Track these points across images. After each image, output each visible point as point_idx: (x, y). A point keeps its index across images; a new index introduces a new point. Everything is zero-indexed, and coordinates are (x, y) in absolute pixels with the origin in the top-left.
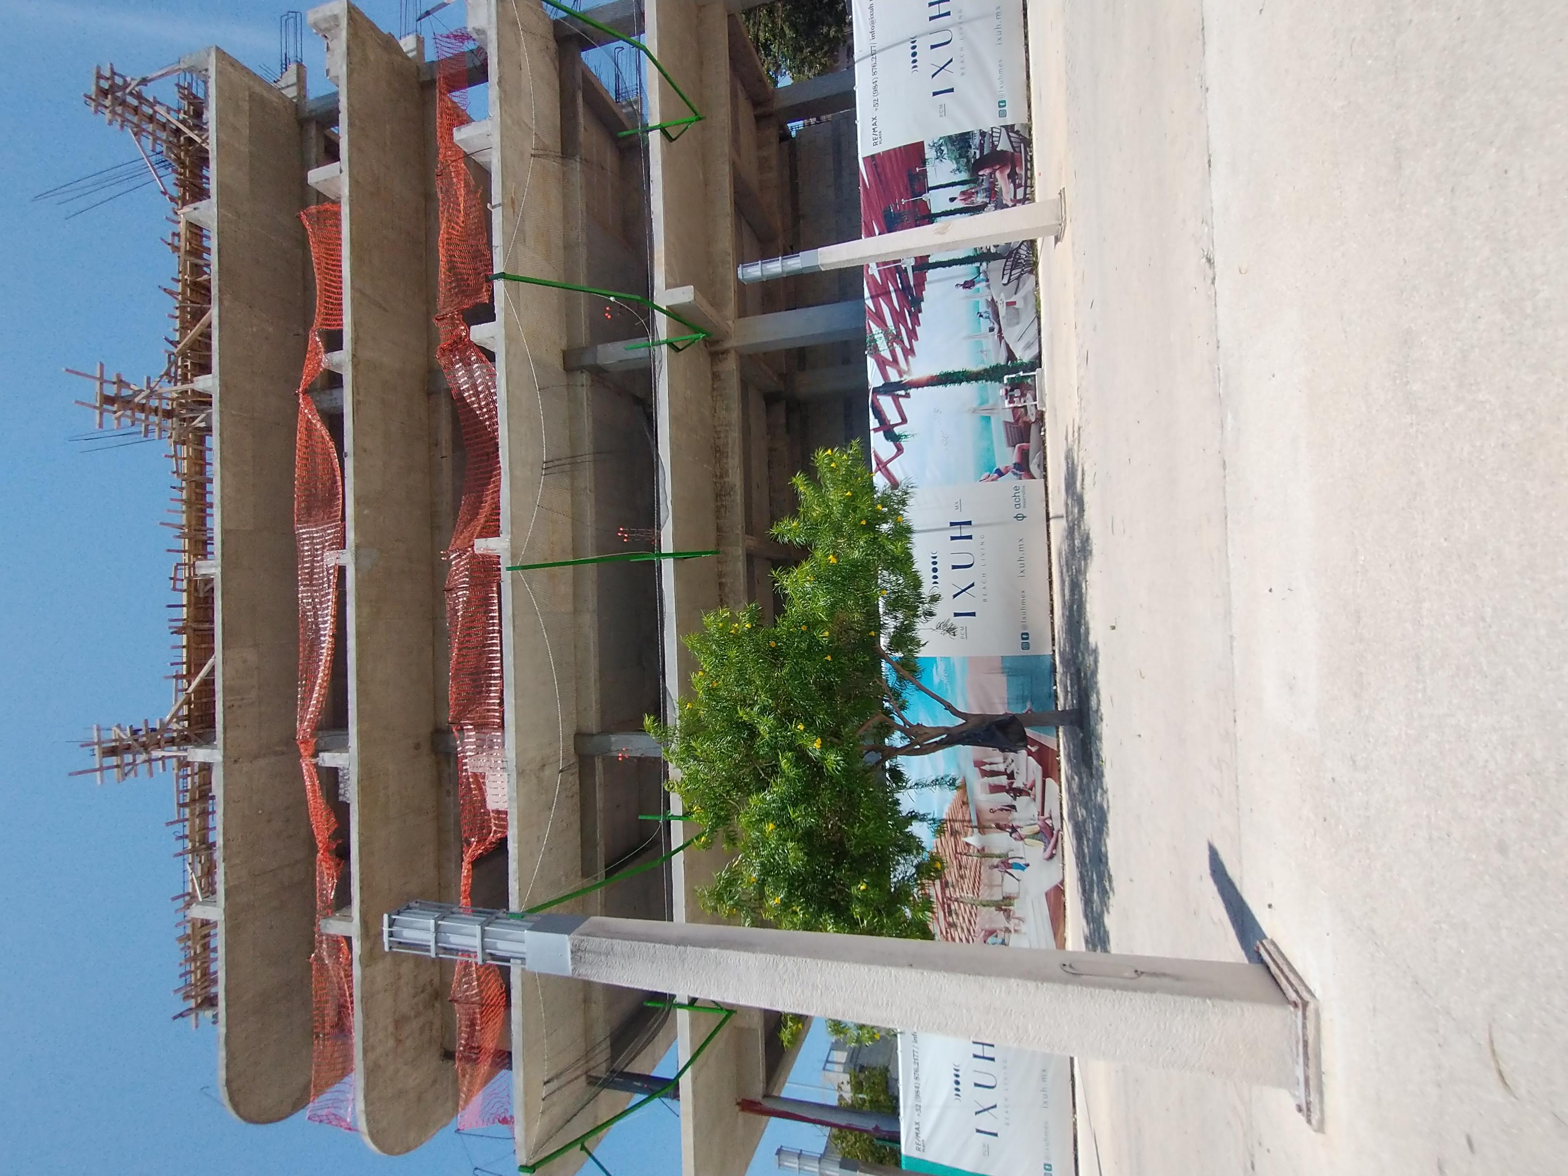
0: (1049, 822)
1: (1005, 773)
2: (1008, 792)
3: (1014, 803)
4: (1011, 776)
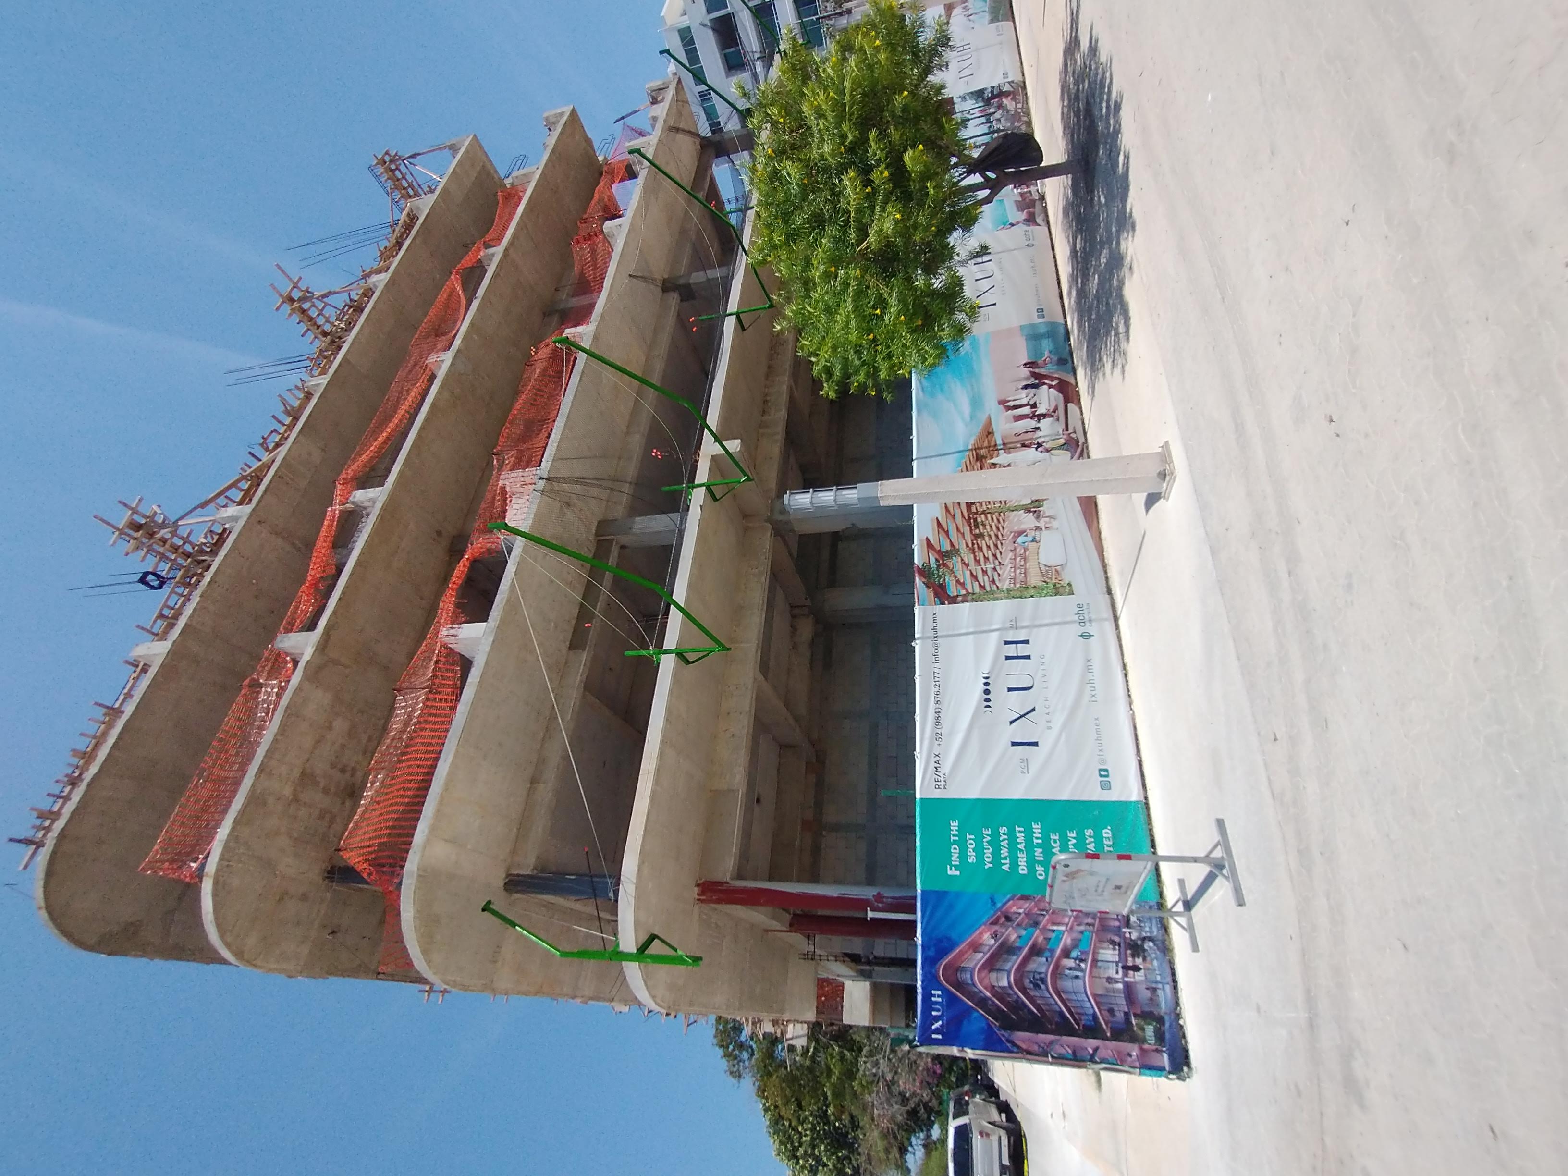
0: (1073, 435)
1: (1028, 404)
2: (1031, 418)
3: (1038, 425)
4: (1034, 406)
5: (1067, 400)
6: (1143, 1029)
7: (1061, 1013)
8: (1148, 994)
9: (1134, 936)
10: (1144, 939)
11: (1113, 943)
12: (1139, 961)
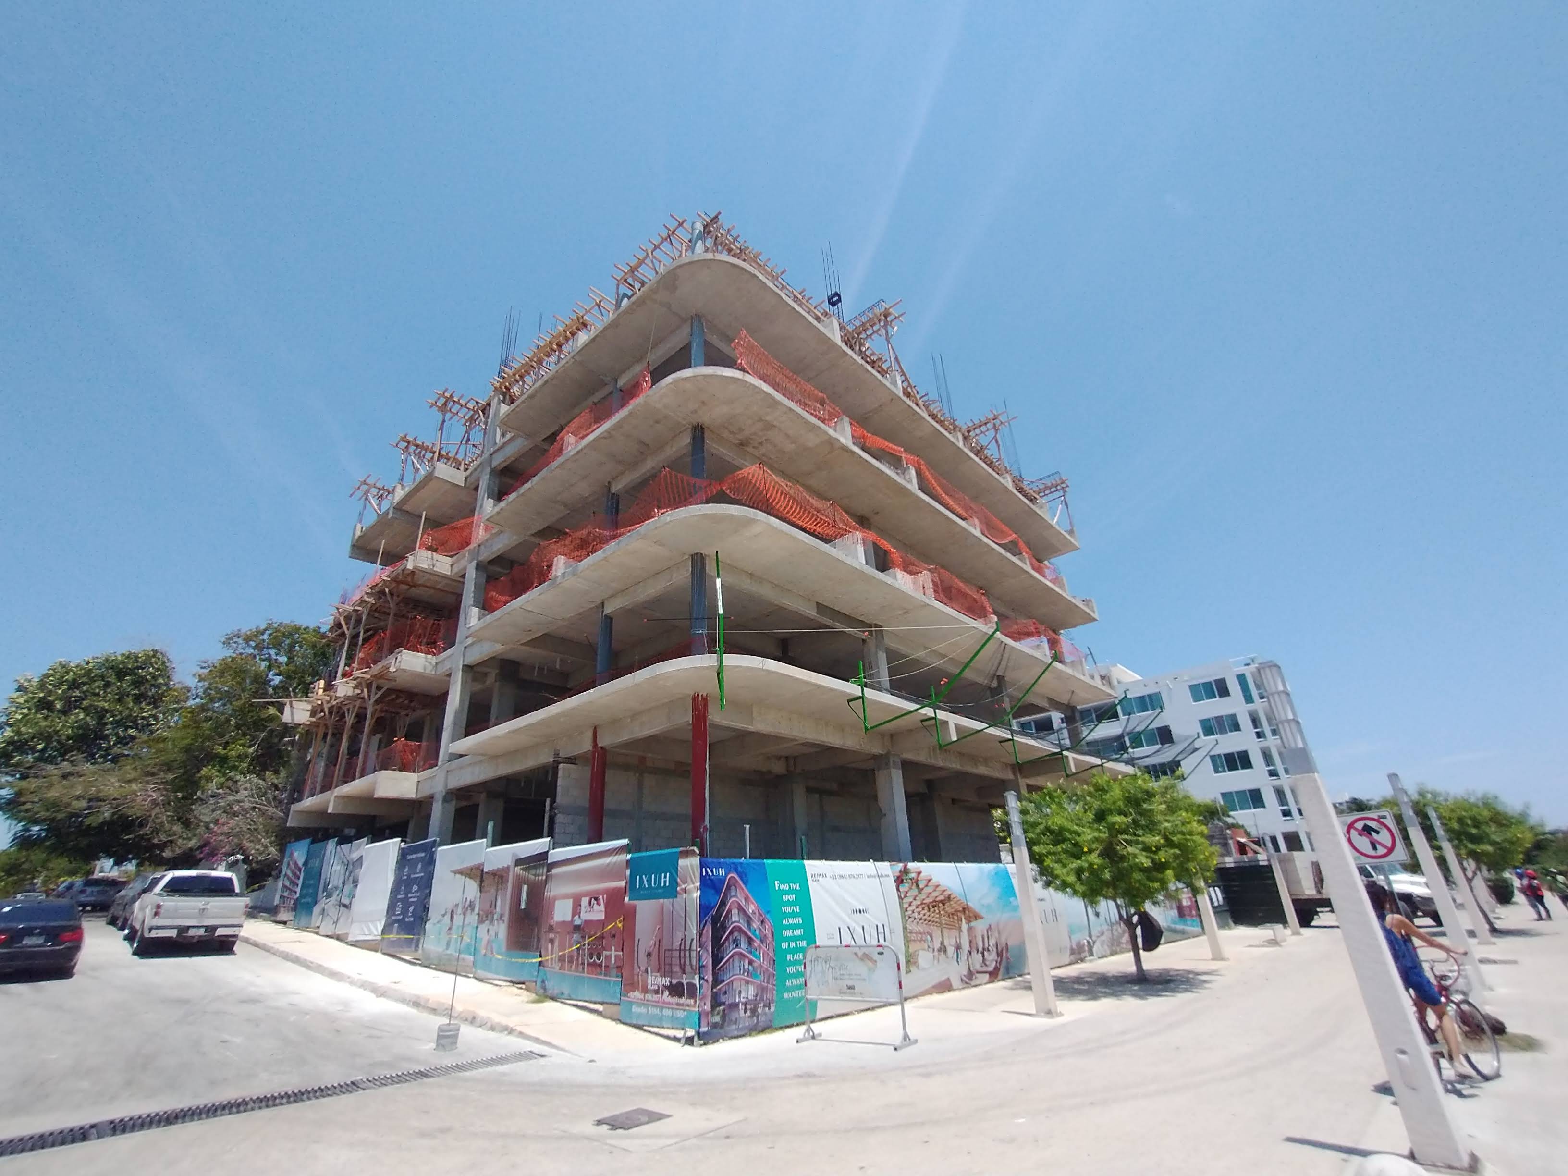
0: (974, 977)
1: (989, 946)
2: (983, 948)
3: (979, 952)
4: (988, 950)
5: (991, 973)
6: (718, 1014)
7: (723, 958)
8: (734, 1019)
9: (760, 1010)
10: (758, 1017)
11: (757, 995)
12: (748, 1013)
